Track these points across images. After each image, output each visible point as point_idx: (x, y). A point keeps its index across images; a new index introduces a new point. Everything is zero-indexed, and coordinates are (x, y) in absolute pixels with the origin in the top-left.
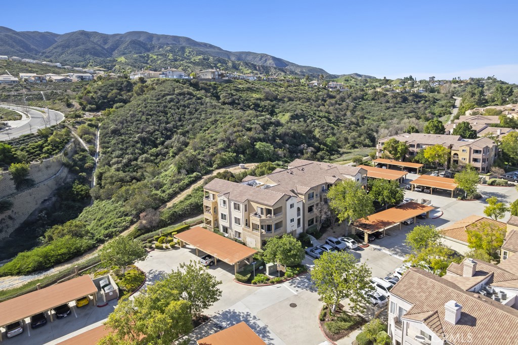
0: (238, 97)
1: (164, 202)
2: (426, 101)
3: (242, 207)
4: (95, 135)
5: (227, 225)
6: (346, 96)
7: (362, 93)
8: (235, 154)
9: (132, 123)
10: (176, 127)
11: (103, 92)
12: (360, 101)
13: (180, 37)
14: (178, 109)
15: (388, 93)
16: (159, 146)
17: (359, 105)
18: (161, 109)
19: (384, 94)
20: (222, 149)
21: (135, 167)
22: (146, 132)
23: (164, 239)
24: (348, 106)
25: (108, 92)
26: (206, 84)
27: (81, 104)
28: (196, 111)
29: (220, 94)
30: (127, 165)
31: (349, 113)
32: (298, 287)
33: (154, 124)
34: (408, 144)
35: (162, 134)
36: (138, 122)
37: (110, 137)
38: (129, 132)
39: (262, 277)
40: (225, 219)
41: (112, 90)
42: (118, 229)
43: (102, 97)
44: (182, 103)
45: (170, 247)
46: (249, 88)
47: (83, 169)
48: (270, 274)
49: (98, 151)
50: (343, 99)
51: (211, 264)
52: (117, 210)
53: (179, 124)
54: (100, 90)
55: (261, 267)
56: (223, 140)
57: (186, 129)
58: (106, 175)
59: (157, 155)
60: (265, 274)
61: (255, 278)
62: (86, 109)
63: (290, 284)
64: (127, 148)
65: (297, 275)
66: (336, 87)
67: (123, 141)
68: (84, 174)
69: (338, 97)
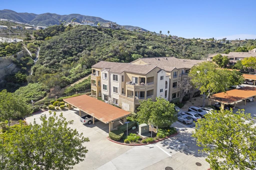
0: (123, 37)
1: (69, 83)
2: (225, 47)
3: (119, 77)
4: (37, 49)
5: (108, 94)
6: (182, 43)
7: (190, 42)
8: (119, 60)
9: (60, 43)
10: (86, 47)
11: (48, 31)
12: (189, 46)
13: (96, 17)
14: (88, 38)
15: (204, 42)
16: (74, 56)
17: (189, 47)
18: (78, 37)
19: (201, 43)
20: (111, 56)
21: (57, 66)
22: (67, 48)
23: (57, 103)
24: (182, 47)
25: (51, 31)
26: (106, 29)
27: (35, 36)
28: (98, 39)
29: (113, 35)
30: (53, 64)
31: (183, 50)
32: (172, 148)
33: (72, 44)
34: (229, 58)
35: (76, 49)
36: (63, 43)
37: (46, 50)
38: (57, 48)
39: (135, 137)
40: (106, 89)
41: (53, 30)
42: (35, 99)
43: (48, 33)
44: (90, 35)
45: (60, 109)
46: (129, 33)
47: (25, 65)
48: (142, 134)
49: (37, 57)
50: (180, 44)
51: (90, 123)
52: (38, 88)
53: (87, 45)
54: (47, 30)
55: (134, 128)
56: (111, 52)
57: (91, 48)
58: (38, 69)
59: (72, 61)
60: (137, 134)
61: (128, 137)
62: (37, 39)
63: (162, 145)
64: (54, 56)
65: (169, 136)
66: (176, 38)
67: (52, 52)
68: (25, 68)
69: (177, 43)
